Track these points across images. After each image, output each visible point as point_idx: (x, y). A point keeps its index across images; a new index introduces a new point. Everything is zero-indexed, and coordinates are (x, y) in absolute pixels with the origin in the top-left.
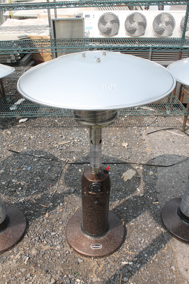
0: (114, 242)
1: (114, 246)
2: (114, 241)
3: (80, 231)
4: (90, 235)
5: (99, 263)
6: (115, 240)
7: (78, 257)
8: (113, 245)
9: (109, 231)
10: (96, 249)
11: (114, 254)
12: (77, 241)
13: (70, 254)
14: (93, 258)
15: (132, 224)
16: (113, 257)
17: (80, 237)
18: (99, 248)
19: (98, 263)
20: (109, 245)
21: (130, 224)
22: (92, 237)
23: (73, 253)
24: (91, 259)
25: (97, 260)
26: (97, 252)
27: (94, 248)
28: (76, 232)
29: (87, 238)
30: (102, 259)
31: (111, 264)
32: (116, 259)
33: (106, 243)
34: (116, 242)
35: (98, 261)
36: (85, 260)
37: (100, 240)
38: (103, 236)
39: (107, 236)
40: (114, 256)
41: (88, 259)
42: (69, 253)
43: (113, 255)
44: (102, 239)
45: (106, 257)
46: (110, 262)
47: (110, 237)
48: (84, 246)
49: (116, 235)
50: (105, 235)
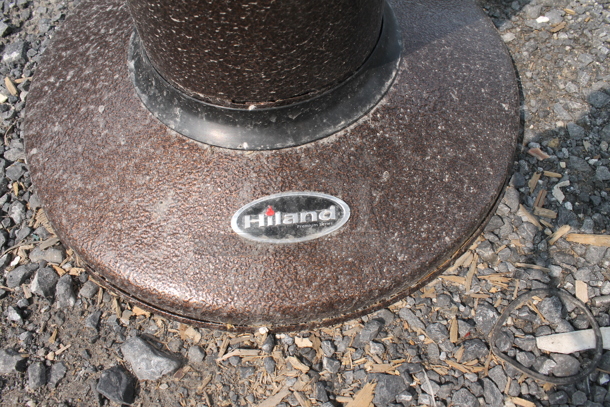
0: (452, 164)
1: (459, 194)
2: (450, 152)
3: (130, 90)
4: (214, 115)
5: (326, 374)
6: (460, 143)
7: (125, 321)
8: (447, 188)
9: (401, 65)
10: (291, 240)
11: (462, 271)
12: (106, 180)
13: (57, 306)
14: (263, 330)
15: (542, 20)
16: (449, 292)
17: (133, 141)
18: (317, 225)
19: (314, 370)
20: (410, 192)
21: (529, 23)
22: (239, 132)
23: (85, 292)
24: (246, 338)
25: (304, 343)
26: (302, 272)
27: (264, 239)
28: (98, 103)
29: (193, 148)
30: (352, 325)
31: (442, 371)
32: (485, 317)
33: (385, 176)
34: (471, 160)
35: (313, 351)
36: (194, 355)
37: (324, 155)
38: (347, 116)
39: (386, 109)
40: (462, 283)
41: (217, 340)
42: (50, 293)
43: (449, 277)
44: (336, 147)
45: (385, 305)
46: (432, 352)
47: (413, 116)
48: (169, 228)
49: (462, 98)
50: (367, 99)
